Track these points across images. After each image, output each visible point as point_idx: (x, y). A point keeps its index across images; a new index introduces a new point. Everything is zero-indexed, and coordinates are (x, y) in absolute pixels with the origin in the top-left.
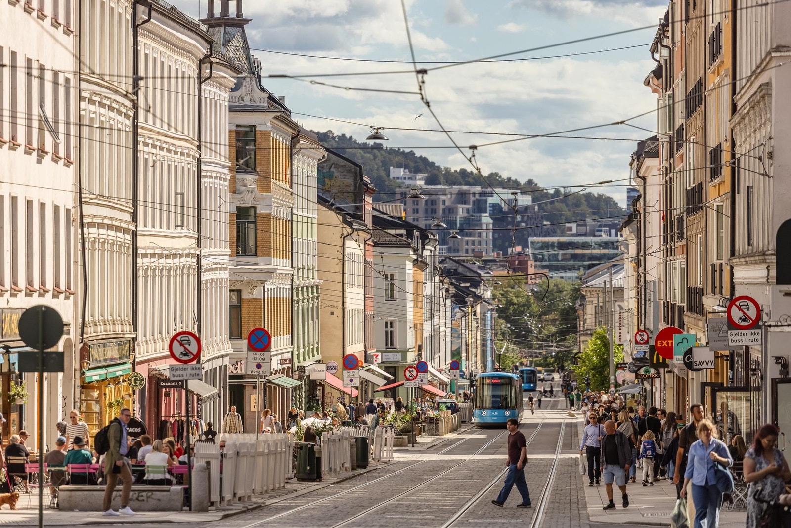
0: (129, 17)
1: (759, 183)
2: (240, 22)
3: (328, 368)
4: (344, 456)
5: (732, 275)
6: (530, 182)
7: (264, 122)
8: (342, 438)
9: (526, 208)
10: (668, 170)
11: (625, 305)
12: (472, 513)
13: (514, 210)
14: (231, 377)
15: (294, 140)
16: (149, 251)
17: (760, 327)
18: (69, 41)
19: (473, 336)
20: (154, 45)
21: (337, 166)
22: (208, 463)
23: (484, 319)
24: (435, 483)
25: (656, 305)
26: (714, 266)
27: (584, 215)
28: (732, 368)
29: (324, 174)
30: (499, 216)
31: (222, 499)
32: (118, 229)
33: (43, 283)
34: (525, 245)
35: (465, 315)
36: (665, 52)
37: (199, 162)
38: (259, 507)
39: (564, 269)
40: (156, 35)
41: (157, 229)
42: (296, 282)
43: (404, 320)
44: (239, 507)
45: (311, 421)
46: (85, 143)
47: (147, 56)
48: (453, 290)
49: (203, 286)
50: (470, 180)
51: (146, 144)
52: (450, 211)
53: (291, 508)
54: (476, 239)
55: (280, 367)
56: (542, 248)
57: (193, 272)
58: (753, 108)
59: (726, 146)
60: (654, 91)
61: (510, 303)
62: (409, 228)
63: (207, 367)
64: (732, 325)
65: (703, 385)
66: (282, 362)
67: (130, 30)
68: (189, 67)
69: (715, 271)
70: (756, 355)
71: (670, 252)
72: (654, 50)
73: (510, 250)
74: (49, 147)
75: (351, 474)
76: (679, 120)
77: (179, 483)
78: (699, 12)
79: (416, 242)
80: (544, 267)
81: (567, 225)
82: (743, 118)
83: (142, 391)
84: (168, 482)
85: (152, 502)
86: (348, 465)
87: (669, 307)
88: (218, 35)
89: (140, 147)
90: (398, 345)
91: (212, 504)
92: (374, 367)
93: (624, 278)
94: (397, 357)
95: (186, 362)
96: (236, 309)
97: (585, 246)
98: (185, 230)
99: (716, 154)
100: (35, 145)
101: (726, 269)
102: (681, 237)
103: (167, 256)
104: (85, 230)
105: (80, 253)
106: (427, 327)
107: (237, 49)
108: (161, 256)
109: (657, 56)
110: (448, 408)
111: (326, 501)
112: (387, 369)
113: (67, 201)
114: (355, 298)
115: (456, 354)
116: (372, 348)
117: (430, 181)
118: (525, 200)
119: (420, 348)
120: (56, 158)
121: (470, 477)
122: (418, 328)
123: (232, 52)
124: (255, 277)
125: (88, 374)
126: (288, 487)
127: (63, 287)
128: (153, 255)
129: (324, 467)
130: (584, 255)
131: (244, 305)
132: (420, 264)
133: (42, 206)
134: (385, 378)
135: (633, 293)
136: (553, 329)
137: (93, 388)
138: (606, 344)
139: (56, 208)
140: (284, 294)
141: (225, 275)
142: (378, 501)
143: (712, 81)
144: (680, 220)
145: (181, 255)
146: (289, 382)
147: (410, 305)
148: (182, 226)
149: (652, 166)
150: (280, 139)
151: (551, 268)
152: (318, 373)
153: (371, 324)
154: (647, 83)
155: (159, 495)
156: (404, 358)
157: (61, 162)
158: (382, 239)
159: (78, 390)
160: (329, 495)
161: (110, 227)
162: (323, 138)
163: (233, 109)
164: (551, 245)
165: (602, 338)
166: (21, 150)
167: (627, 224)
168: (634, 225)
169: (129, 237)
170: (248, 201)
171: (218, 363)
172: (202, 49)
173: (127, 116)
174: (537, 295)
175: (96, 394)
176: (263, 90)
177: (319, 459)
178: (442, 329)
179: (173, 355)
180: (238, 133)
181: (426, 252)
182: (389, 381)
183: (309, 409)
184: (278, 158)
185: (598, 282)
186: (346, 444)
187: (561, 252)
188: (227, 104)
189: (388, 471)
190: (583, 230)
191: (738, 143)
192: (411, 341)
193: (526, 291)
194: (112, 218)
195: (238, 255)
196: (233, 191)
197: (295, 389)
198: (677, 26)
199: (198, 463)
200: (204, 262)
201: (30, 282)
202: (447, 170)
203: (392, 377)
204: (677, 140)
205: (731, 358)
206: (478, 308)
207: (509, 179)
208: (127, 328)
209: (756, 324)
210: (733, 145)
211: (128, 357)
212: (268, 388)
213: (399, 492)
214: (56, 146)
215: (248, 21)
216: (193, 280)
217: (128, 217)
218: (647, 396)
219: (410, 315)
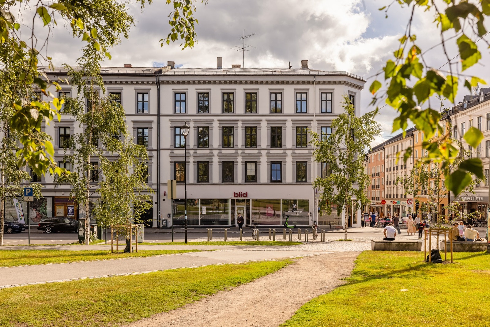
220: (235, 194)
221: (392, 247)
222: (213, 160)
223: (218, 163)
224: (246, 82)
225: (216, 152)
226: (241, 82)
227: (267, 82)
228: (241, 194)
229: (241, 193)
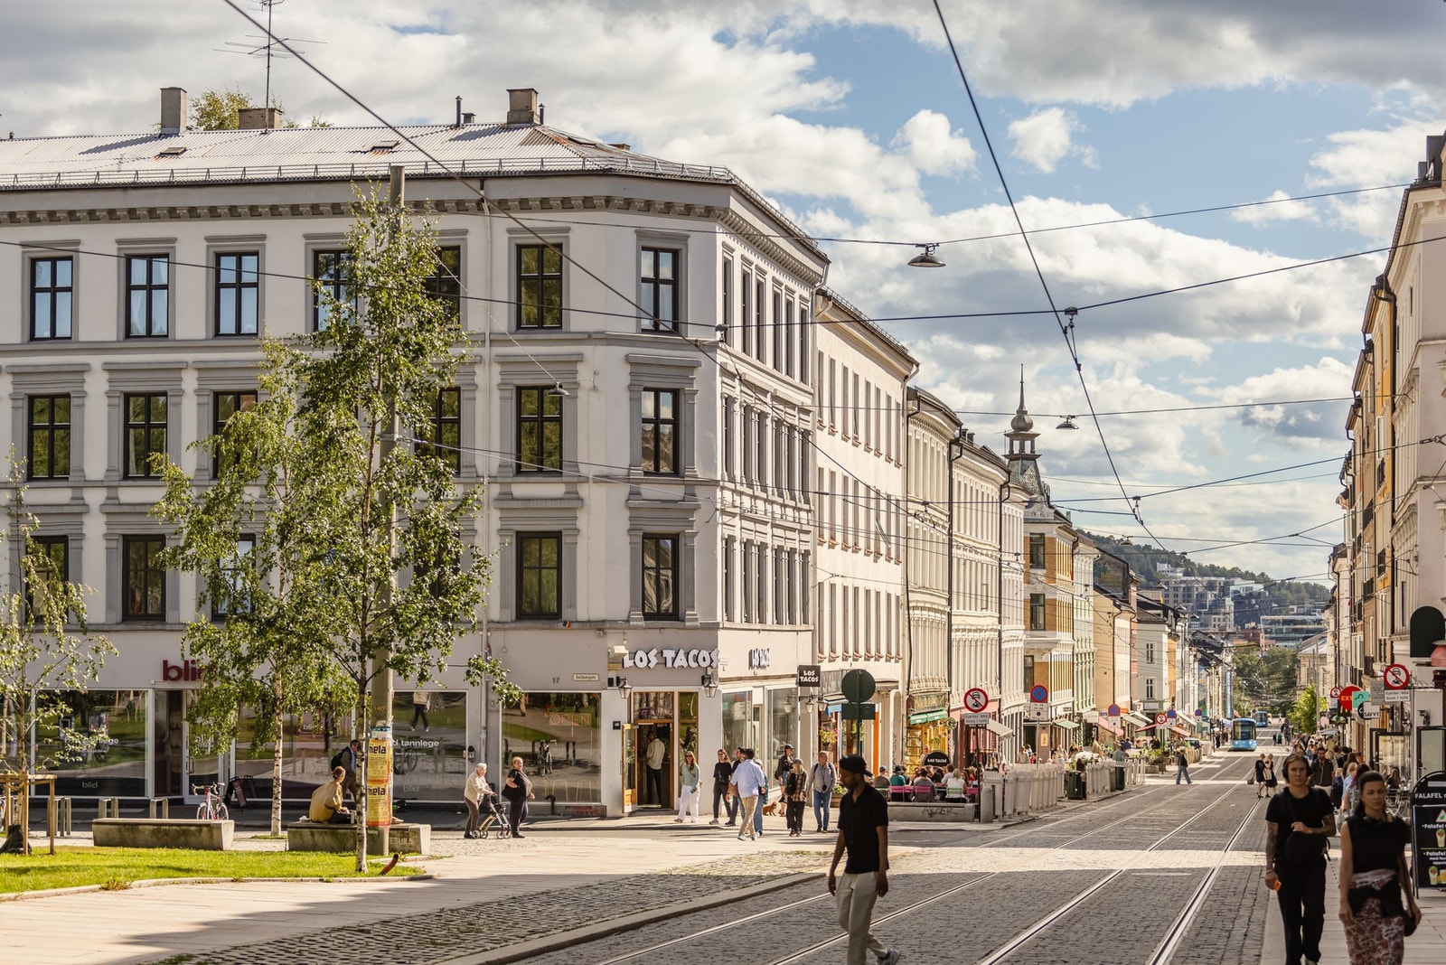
0: (945, 454)
1: (1410, 580)
2: (1033, 457)
3: (1101, 714)
4: (1105, 781)
5: (1392, 648)
6: (1263, 574)
7: (1051, 531)
8: (1103, 768)
9: (1260, 593)
10: (1352, 568)
11: (1327, 668)
12: (1191, 827)
13: (1251, 595)
14: (1025, 721)
15: (1075, 545)
16: (961, 627)
17: (1410, 688)
18: (899, 472)
19: (1216, 691)
20: (964, 474)
21: (1110, 563)
22: (993, 787)
23: (1224, 677)
24: (1170, 803)
25: (1346, 668)
26: (1380, 641)
27: (1303, 599)
28: (1392, 718)
29: (1098, 570)
30: (1239, 600)
31: (1004, 814)
32: (936, 611)
33: (878, 651)
34: (1258, 622)
35: (1209, 674)
36: (1350, 479)
37: (1000, 560)
38: (1034, 820)
39: (1287, 639)
40: (967, 467)
41: (967, 610)
42: (1076, 650)
43: (1161, 678)
44: (1018, 819)
45: (1086, 754)
46: (911, 551)
47: (959, 482)
48: (1199, 656)
49: (1003, 653)
50: (1217, 572)
51: (958, 548)
52: (1202, 596)
53: (1056, 820)
54: (1221, 617)
55: (1064, 713)
56: (1271, 624)
57: (996, 643)
58: (1405, 522)
59: (1388, 552)
60: (1343, 508)
61: (1246, 665)
62: (1165, 609)
63: (1006, 713)
64: (1388, 686)
65: (1372, 730)
66: (1065, 709)
67: (947, 463)
68: (992, 491)
69: (1382, 644)
70: (1407, 709)
71: (1353, 629)
72: (1342, 478)
73: (1246, 626)
74: (883, 550)
75: (1110, 794)
76: (1359, 531)
77: (972, 801)
78: (1371, 449)
79: (1171, 620)
80: (1272, 638)
81: (1291, 607)
82: (1399, 530)
83: (956, 731)
84: (964, 801)
85: (951, 815)
86: (1108, 788)
87: (1353, 670)
88: (1017, 467)
89: (954, 550)
90: (1156, 696)
91: (997, 817)
92: (1137, 713)
93: (1327, 648)
94: (1156, 706)
95: (976, 711)
96: (1029, 670)
97: (1303, 622)
98: (989, 611)
99: (1381, 557)
100: (872, 549)
101: (1388, 643)
102: (1360, 618)
103: (975, 631)
104: (911, 611)
105: (907, 629)
106: (1179, 684)
107: (1031, 477)
108: (970, 631)
109: (1344, 481)
110: (1192, 744)
111: (1084, 815)
112: (1148, 715)
113: (897, 590)
114: (1123, 662)
115: (1202, 703)
116: (1136, 698)
117: (1186, 574)
118: (1258, 587)
119: (1173, 699)
120: (889, 559)
121: (1199, 798)
122: (1172, 684)
123: (1027, 479)
124: (1043, 647)
125: (912, 718)
126: (1059, 804)
127: (894, 654)
128: (964, 630)
129: (1089, 789)
130: (1302, 629)
131: (1036, 667)
132: (1173, 636)
133: (878, 594)
134: (1147, 722)
135: (1333, 659)
136: (1278, 685)
137: (917, 729)
138: (1314, 698)
139: (889, 596)
140: (1069, 659)
141: (1021, 645)
142: (1124, 815)
143: (1380, 500)
144: (1360, 605)
145: (986, 631)
146: (1070, 725)
147: (1165, 667)
148: (987, 608)
149: (1344, 563)
150: (1063, 544)
151: (1278, 639)
152: (1092, 717)
153: (1135, 681)
154: (1338, 502)
155: (957, 809)
156: (1161, 707)
157: (893, 561)
158: (1144, 618)
159: (905, 731)
160: (1089, 810)
161: (930, 609)
162: (1099, 541)
163: (1027, 521)
164: (1277, 622)
165: (1312, 693)
166: (862, 552)
167: (1328, 607)
168: (1333, 608)
169: (945, 617)
170: (1039, 589)
171: (1014, 711)
172: (1002, 478)
173: (944, 527)
174: (1266, 659)
175: (919, 733)
176: (1051, 507)
177: (1084, 784)
178: (1191, 685)
179: (967, 707)
180: (1031, 539)
181: (1178, 628)
182: (1148, 724)
183: (1086, 744)
184: (1062, 561)
185: (1309, 650)
186: (1107, 772)
187: (1285, 627)
188: (1022, 516)
189: (1139, 792)
190: (1301, 610)
191: (1396, 549)
192: (1166, 694)
193: (1258, 655)
194: (932, 603)
195: (1032, 630)
196: (1028, 581)
197: (1075, 729)
198: (1358, 457)
199: (985, 787)
200: (1003, 635)
201: (868, 650)
202: (1200, 566)
203: (1151, 721)
204: (1358, 545)
205: (1391, 711)
206: (1220, 669)
207: (1247, 572)
208: (943, 684)
209: (1405, 686)
210: (1393, 550)
211: (944, 706)
212: (1054, 729)
213: (1142, 809)
214: (889, 550)
215: (1039, 456)
216: (995, 649)
217: (945, 602)
218: (1341, 737)
219: (1166, 674)
220: (166, 668)
221: (141, 838)
222: (86, 530)
223: (103, 544)
224: (213, 213)
225: (95, 498)
226: (193, 213)
227: (295, 211)
228: (194, 669)
229: (190, 665)
